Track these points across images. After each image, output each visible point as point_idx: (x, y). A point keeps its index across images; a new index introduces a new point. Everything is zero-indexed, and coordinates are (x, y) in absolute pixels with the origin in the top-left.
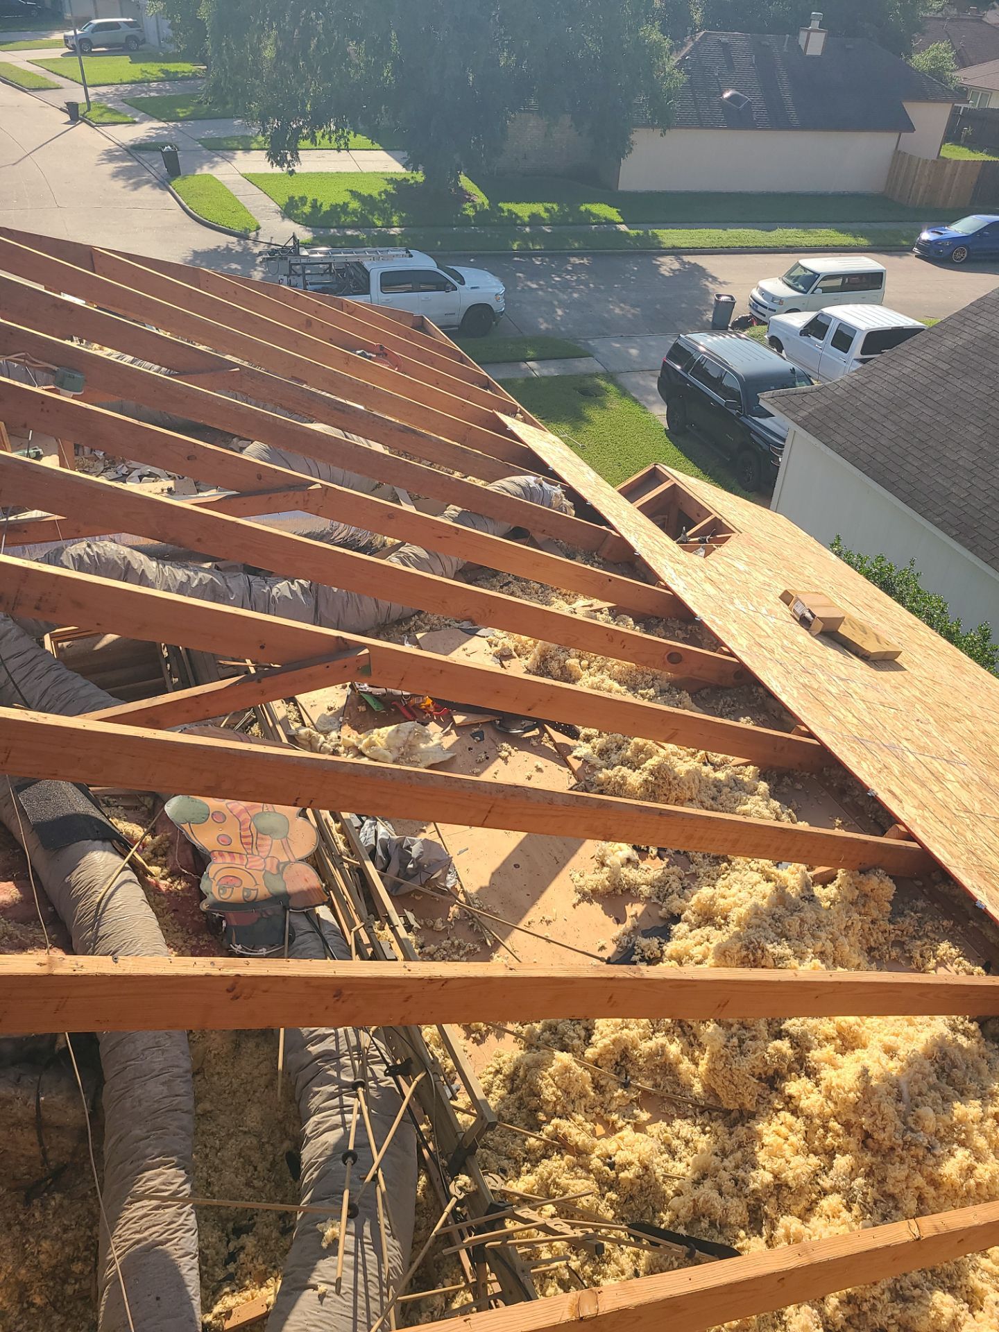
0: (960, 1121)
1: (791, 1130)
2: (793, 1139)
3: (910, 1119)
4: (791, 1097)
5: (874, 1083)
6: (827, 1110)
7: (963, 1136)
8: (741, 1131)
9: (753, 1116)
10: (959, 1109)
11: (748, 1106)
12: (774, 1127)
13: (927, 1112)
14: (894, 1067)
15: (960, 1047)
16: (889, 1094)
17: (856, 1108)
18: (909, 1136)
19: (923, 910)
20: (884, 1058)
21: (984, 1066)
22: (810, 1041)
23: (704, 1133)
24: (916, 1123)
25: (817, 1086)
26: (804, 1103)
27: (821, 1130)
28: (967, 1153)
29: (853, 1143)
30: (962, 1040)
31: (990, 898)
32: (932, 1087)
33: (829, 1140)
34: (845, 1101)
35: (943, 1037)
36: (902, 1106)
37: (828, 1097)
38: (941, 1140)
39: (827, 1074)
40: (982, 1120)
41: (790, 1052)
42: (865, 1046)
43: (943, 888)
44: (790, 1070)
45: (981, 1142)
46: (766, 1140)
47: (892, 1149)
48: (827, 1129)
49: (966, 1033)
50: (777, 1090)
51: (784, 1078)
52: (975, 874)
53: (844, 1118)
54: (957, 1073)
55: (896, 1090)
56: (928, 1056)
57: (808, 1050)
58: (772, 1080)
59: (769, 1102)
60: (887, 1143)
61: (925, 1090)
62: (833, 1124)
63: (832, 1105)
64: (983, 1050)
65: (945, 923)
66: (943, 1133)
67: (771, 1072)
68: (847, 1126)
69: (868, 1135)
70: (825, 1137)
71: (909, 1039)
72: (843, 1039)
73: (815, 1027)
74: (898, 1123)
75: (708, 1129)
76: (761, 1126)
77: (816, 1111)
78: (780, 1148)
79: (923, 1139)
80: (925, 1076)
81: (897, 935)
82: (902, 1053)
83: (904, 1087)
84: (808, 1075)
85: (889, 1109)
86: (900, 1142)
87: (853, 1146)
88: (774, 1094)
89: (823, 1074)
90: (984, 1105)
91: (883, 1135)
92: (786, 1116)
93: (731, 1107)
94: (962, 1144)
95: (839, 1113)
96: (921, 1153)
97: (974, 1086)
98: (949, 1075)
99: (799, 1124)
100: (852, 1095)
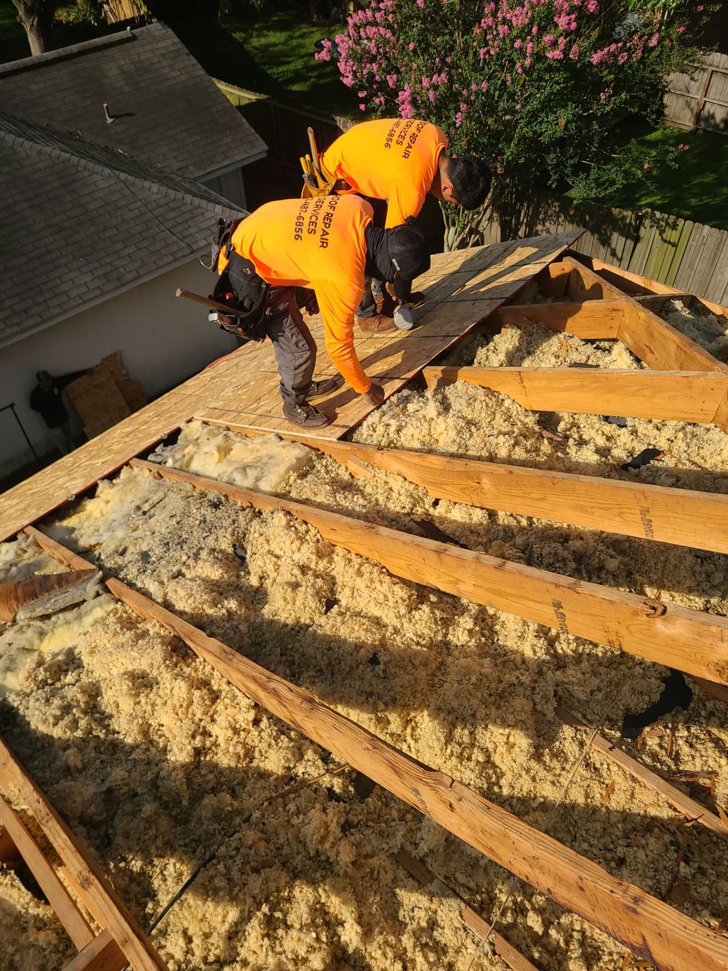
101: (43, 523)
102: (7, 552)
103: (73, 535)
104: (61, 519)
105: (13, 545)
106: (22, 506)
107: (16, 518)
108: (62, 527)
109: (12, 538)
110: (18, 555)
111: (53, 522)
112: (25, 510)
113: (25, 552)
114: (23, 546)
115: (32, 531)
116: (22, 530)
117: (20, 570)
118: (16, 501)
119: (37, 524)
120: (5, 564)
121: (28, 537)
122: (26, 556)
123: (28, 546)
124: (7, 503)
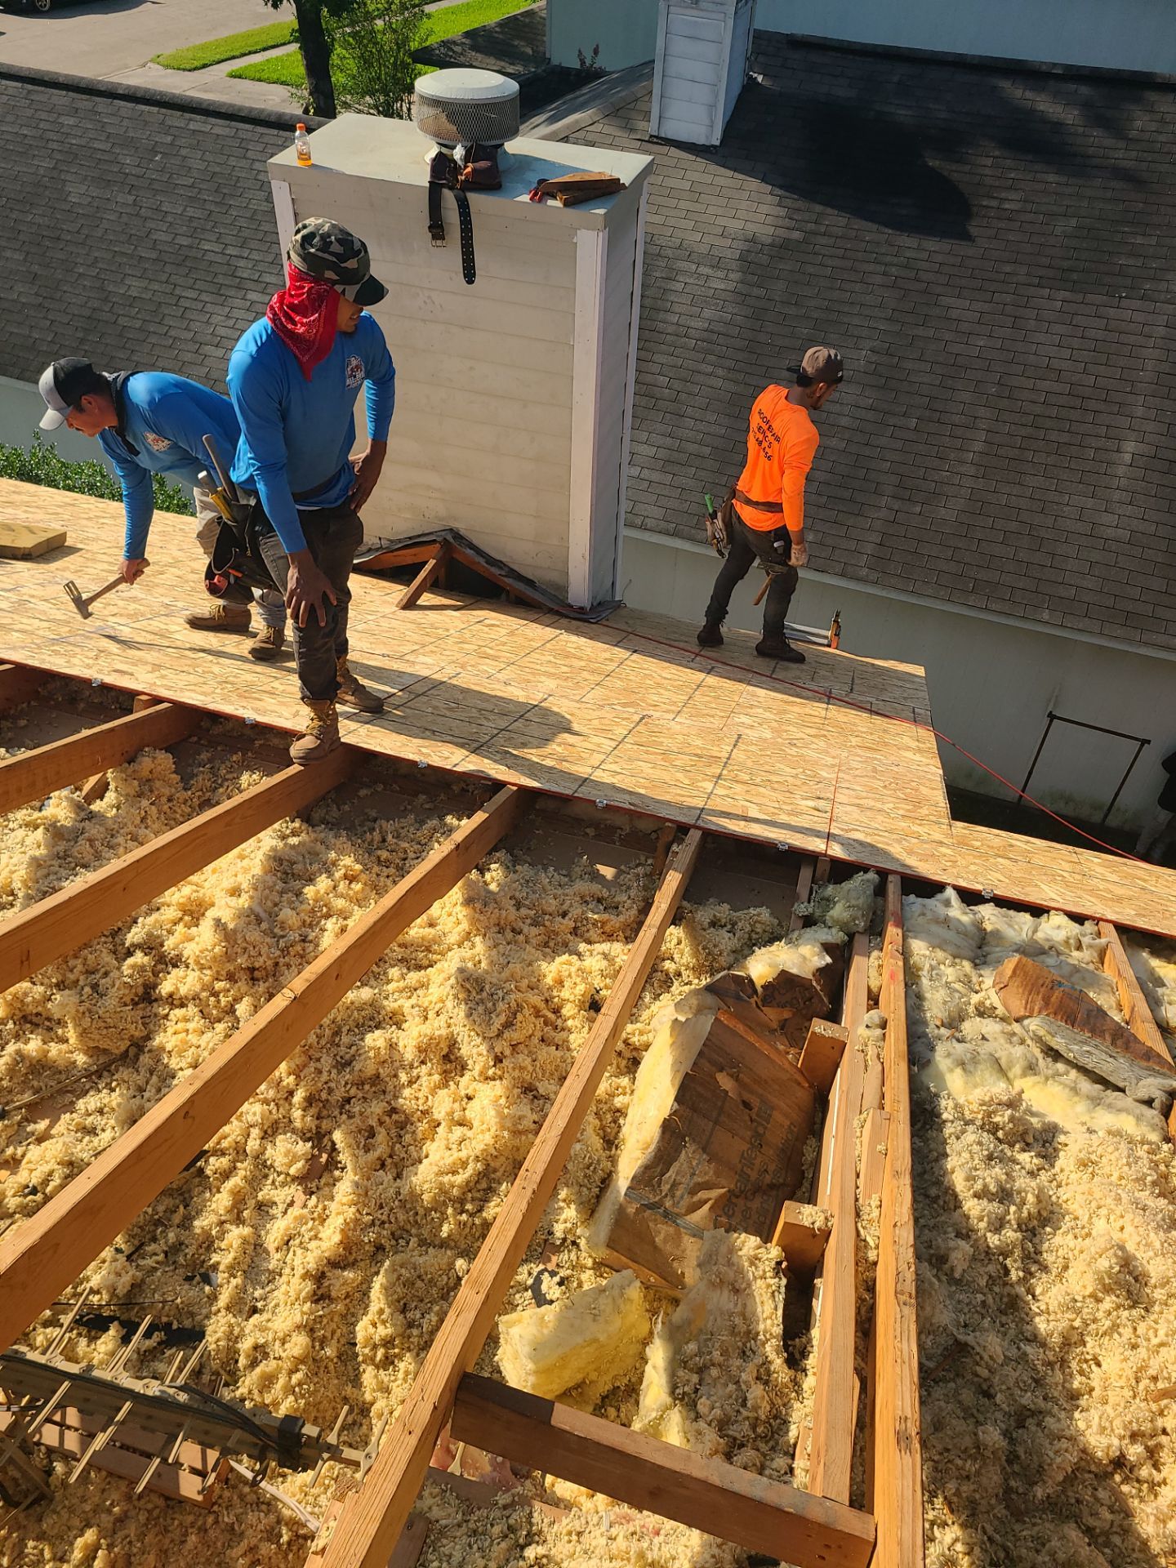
0: (316, 901)
1: (187, 1020)
2: (191, 1026)
3: (276, 930)
4: (171, 995)
5: (231, 926)
6: (206, 979)
7: (325, 910)
8: (145, 1059)
9: (148, 1038)
10: (309, 891)
11: (137, 1034)
12: (170, 1031)
13: (286, 914)
14: (244, 901)
15: (293, 847)
16: (249, 924)
17: (228, 957)
18: (282, 944)
19: (210, 761)
20: (233, 901)
21: (319, 847)
22: (158, 937)
23: (113, 1090)
24: (283, 929)
25: (188, 967)
26: (183, 990)
27: (212, 999)
28: (334, 919)
29: (242, 985)
30: (294, 841)
31: (256, 710)
32: (281, 893)
33: (223, 1001)
34: (214, 959)
35: (274, 849)
36: (264, 926)
37: (202, 968)
38: (311, 926)
39: (190, 951)
40: (334, 888)
41: (146, 959)
42: (213, 905)
43: (217, 730)
44: (155, 974)
45: (340, 903)
46: (169, 1047)
47: (277, 964)
48: (215, 994)
49: (294, 833)
50: (156, 1000)
51: (155, 986)
52: (234, 697)
53: (224, 973)
54: (298, 868)
55: (253, 917)
56: (269, 871)
57: (162, 945)
58: (146, 995)
59: (156, 1015)
60: (269, 963)
61: (277, 900)
62: (219, 985)
63: (208, 972)
64: (313, 835)
65: (234, 758)
66: (308, 920)
67: (140, 990)
68: (231, 978)
69: (252, 970)
70: (219, 1001)
71: (246, 870)
72: (190, 913)
73: (157, 921)
74: (268, 940)
75: (114, 1084)
76: (158, 1040)
77: (198, 988)
78: (187, 1043)
79: (294, 936)
80: (271, 889)
81: (199, 797)
82: (245, 886)
83: (258, 910)
84: (175, 966)
85: (254, 935)
86: (278, 953)
87: (244, 988)
88: (155, 1005)
89: (186, 954)
90: (330, 875)
91: (261, 960)
92: (178, 1013)
93: (123, 1048)
94: (328, 916)
95: (218, 972)
96: (298, 948)
97: (315, 867)
98: (293, 875)
99: (192, 1010)
100: (217, 949)
101: (1135, 937)
102: (1059, 927)
103: (1160, 991)
104: (1156, 953)
105: (1074, 928)
106: (1119, 891)
107: (1102, 898)
108: (1146, 963)
109: (1078, 919)
110: (1067, 942)
111: (1143, 947)
112: (1119, 899)
113: (1079, 947)
114: (1086, 940)
115: (1111, 936)
116: (1097, 920)
117: (1059, 966)
118: (1114, 878)
119: (1123, 930)
120: (1048, 940)
121: (1099, 934)
122: (1075, 954)
123: (1090, 946)
124: (1099, 869)
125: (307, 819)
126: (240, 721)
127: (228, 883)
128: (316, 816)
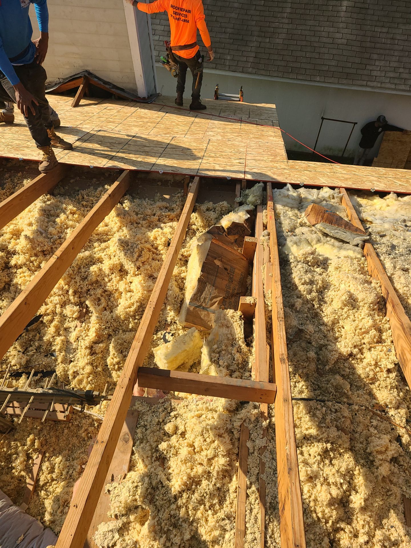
0: (61, 223)
1: (24, 273)
2: (26, 274)
3: (49, 236)
4: (15, 265)
5: (31, 237)
6: (27, 257)
7: (65, 226)
8: (12, 288)
9: (11, 281)
10: (58, 220)
11: (6, 280)
12: (18, 277)
13: (51, 229)
14: (34, 227)
15: (49, 205)
16: (38, 235)
17: (33, 248)
18: (52, 240)
19: (10, 177)
20: (30, 228)
21: (59, 204)
22: (5, 245)
23: (3, 300)
24: (51, 235)
25: (19, 254)
26: (19, 262)
27: (31, 264)
28: (69, 229)
29: (41, 257)
30: (49, 203)
31: (23, 155)
32: (48, 222)
33: (35, 264)
34: (28, 249)
35: (41, 207)
36: (44, 235)
37: (24, 254)
38: (61, 232)
39: (18, 248)
40: (68, 217)
41: (3, 253)
42: (23, 230)
43: (9, 165)
44: (8, 258)
45: (70, 223)
46: (19, 283)
47: (52, 248)
48: (32, 262)
49: (48, 200)
50: (10, 267)
51: (9, 263)
52: (13, 151)
53: (33, 254)
54: (52, 212)
55: (39, 232)
56: (41, 215)
57: (7, 248)
58: (7, 266)
59: (12, 273)
60: (49, 248)
61: (47, 225)
62: (32, 259)
63: (27, 255)
64: (56, 200)
65: (19, 175)
66: (60, 231)
67: (4, 265)
68: (36, 255)
69: (43, 251)
70: (34, 264)
71: (33, 216)
72: (16, 235)
73: (3, 239)
74: (46, 240)
75: (3, 298)
76: (15, 281)
77: (25, 261)
78: (25, 280)
79: (56, 237)
80: (43, 221)
81: (9, 192)
82: (33, 222)
83: (40, 229)
84: (14, 254)
85: (41, 239)
86: (51, 244)
87: (42, 258)
88: (11, 269)
89: (17, 249)
90: (65, 213)
91: (46, 247)
92: (20, 271)
93: (3, 286)
94: (67, 228)
95: (31, 254)
96: (58, 241)
97: (59, 211)
98: (51, 215)
99: (24, 269)
100: (28, 246)
101: (352, 192)
102: (326, 192)
103: (361, 208)
104: (359, 196)
105: (332, 191)
106: (346, 176)
107: (340, 180)
108: (356, 200)
109: (333, 188)
110: (329, 197)
111: (354, 195)
112: (346, 179)
113: (333, 198)
114: (335, 195)
115: (344, 192)
116: (339, 188)
117: (327, 205)
118: (345, 172)
119: (348, 190)
120: (323, 197)
121: (340, 193)
122: (332, 200)
123: (337, 197)
124: (340, 170)
125: (52, 194)
126: (17, 159)
127: (27, 222)
128: (56, 192)
